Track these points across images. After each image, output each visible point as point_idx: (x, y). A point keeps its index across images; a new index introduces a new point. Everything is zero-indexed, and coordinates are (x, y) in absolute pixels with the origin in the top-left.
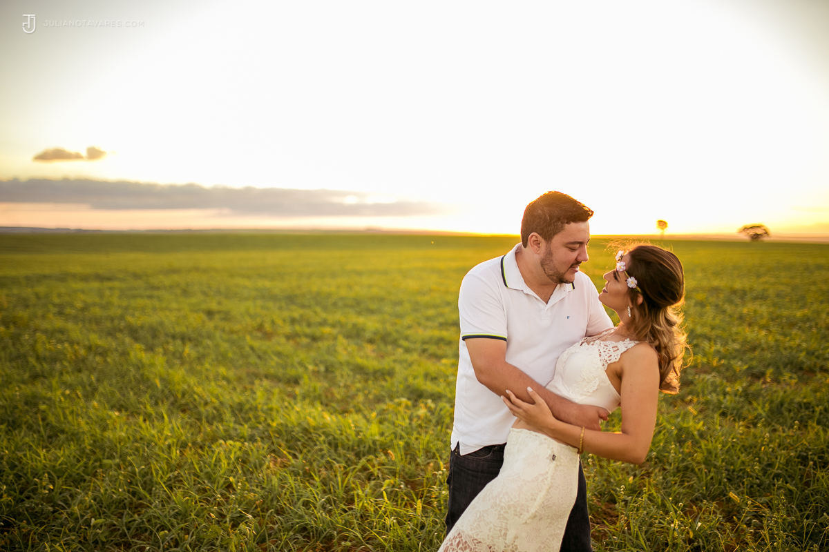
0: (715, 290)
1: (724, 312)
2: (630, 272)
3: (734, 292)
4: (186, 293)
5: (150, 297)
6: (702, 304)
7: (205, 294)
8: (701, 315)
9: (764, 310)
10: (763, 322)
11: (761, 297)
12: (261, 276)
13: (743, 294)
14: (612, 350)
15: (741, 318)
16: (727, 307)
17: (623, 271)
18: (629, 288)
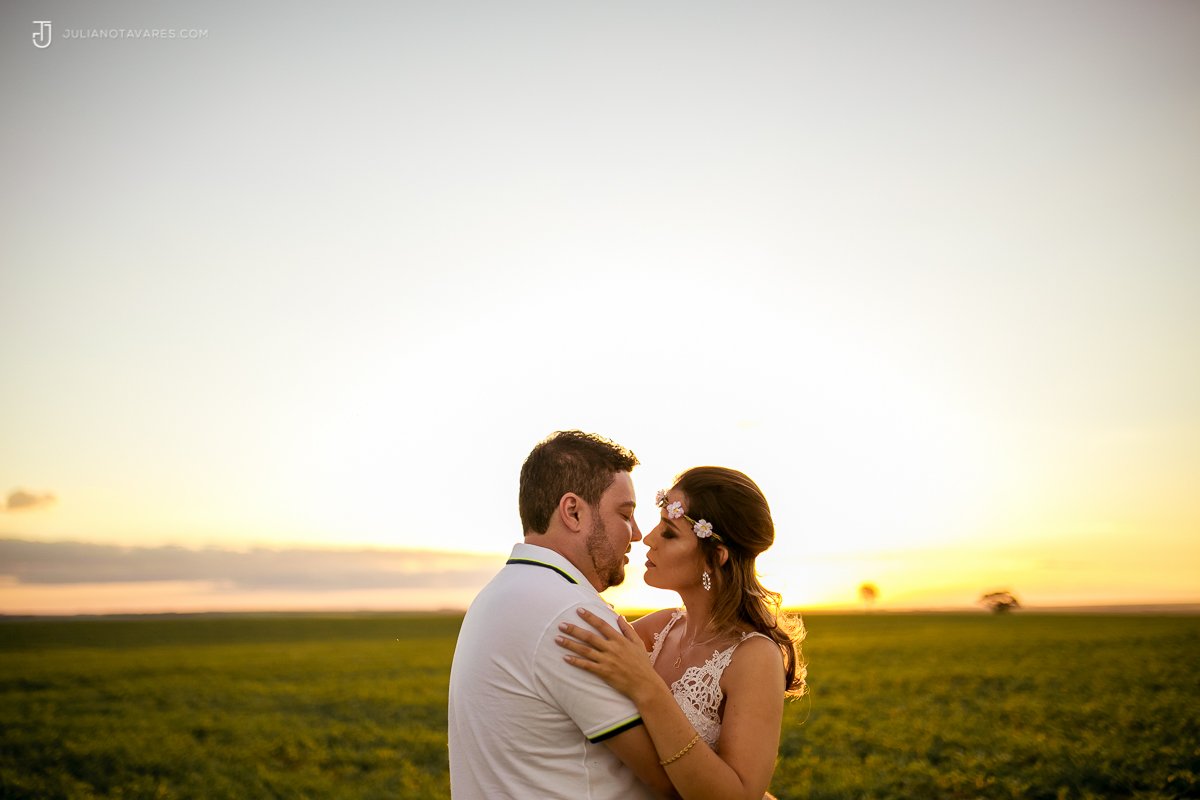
0: (959, 680)
1: (977, 710)
2: (694, 514)
3: (987, 682)
4: (162, 704)
5: (105, 712)
6: (943, 700)
7: (193, 705)
8: (947, 715)
9: (1035, 704)
10: (1038, 721)
11: (1027, 687)
12: (281, 678)
13: (1000, 685)
14: (705, 685)
15: (1005, 717)
16: (981, 702)
17: (682, 517)
18: (699, 539)
